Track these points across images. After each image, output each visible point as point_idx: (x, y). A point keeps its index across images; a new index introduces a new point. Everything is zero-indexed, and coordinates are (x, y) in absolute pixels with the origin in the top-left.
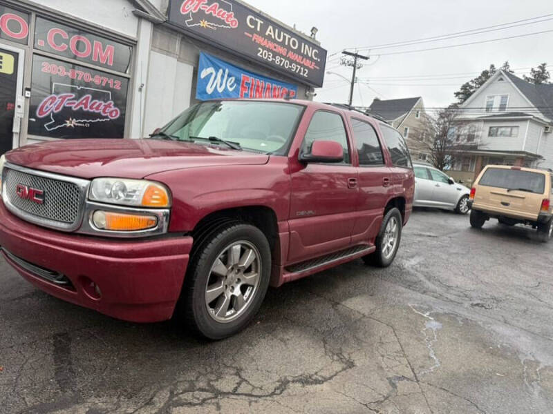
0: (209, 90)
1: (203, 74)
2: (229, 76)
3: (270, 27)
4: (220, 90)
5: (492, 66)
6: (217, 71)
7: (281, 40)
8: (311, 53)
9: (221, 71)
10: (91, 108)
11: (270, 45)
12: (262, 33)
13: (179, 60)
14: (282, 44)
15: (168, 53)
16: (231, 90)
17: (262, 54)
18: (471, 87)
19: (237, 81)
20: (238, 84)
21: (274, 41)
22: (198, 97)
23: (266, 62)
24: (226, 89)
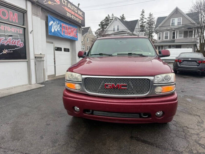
0: (53, 31)
1: (50, 24)
2: (58, 24)
3: (69, 4)
4: (56, 30)
5: (108, 15)
6: (54, 22)
7: (72, 9)
8: (81, 13)
9: (55, 22)
10: (12, 43)
11: (70, 11)
12: (67, 6)
13: (41, 18)
14: (73, 10)
15: (37, 16)
16: (59, 30)
17: (68, 15)
18: (103, 23)
19: (61, 26)
20: (61, 27)
21: (71, 9)
22: (49, 34)
23: (69, 18)
24: (58, 30)
